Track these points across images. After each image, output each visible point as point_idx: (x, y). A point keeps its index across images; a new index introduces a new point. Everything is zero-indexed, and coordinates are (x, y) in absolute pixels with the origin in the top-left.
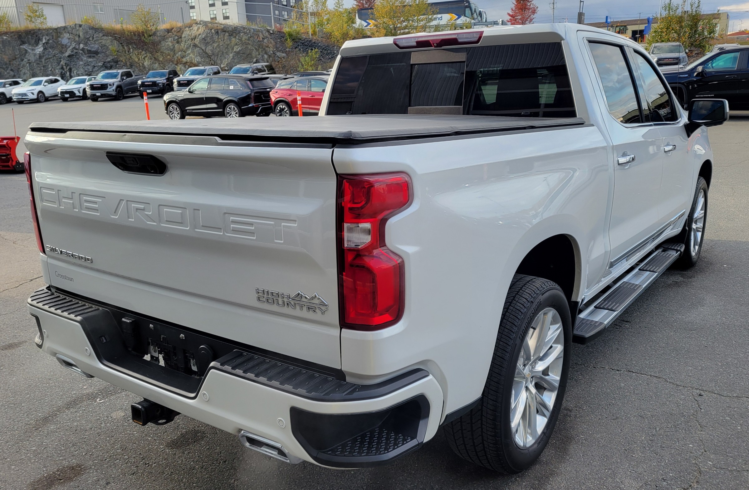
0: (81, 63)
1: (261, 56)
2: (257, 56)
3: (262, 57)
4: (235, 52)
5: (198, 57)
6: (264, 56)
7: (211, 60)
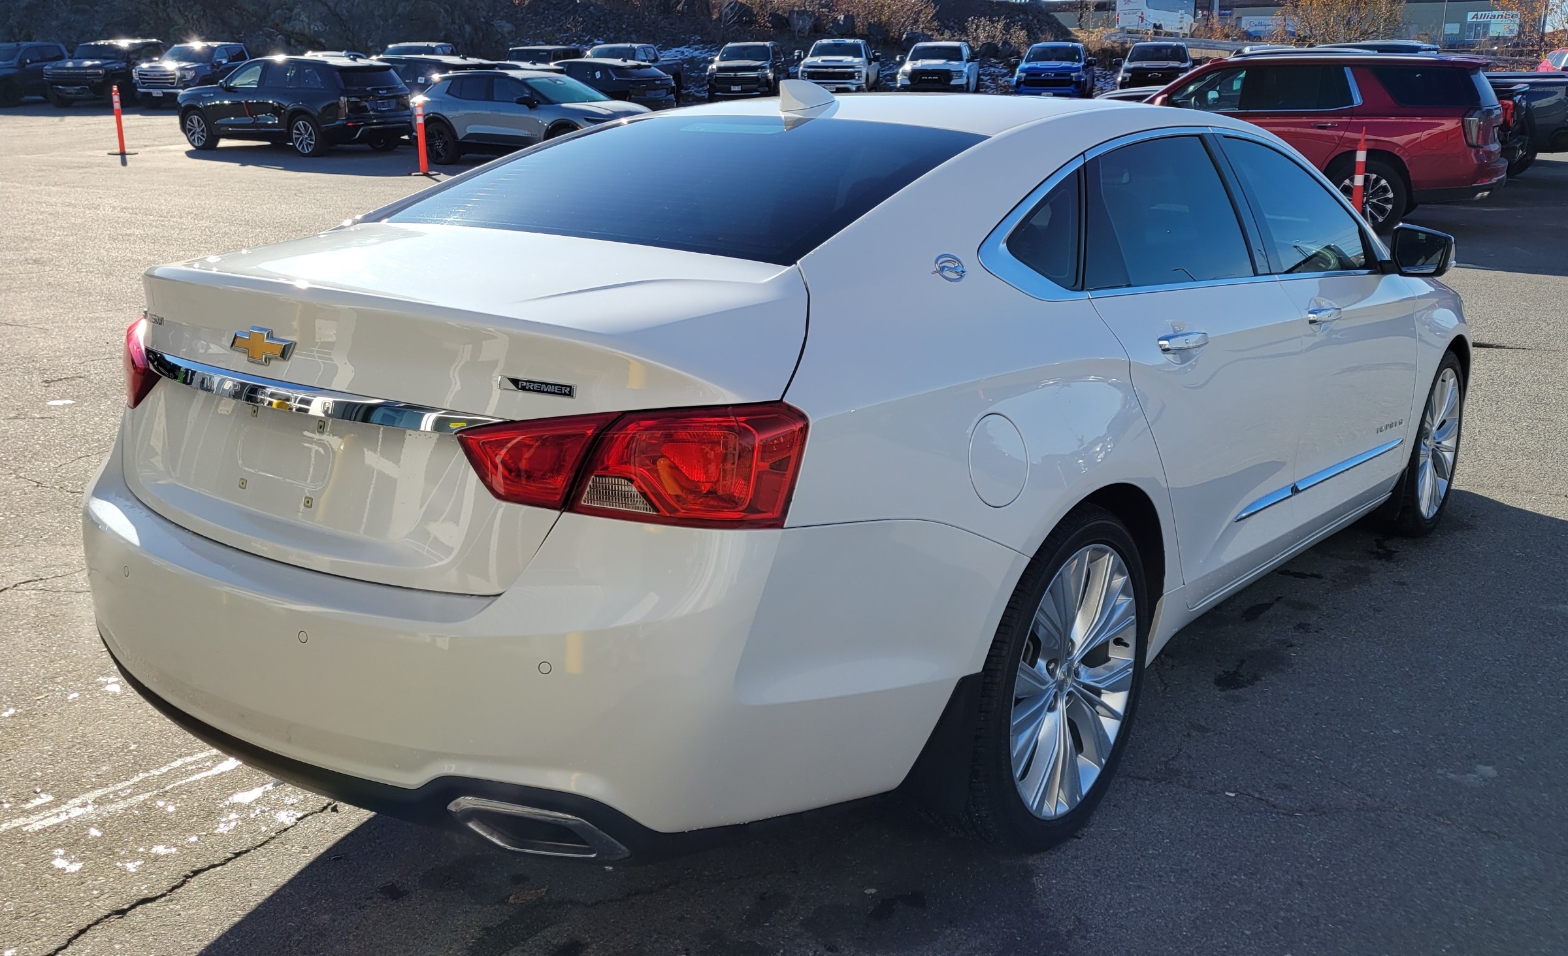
0: (54, 23)
1: (457, 27)
2: (449, 27)
3: (460, 29)
4: (399, 15)
5: (319, 23)
6: (464, 28)
7: (346, 30)
